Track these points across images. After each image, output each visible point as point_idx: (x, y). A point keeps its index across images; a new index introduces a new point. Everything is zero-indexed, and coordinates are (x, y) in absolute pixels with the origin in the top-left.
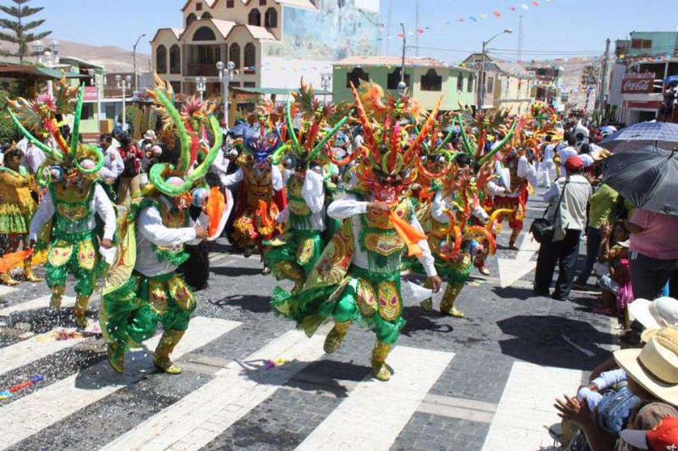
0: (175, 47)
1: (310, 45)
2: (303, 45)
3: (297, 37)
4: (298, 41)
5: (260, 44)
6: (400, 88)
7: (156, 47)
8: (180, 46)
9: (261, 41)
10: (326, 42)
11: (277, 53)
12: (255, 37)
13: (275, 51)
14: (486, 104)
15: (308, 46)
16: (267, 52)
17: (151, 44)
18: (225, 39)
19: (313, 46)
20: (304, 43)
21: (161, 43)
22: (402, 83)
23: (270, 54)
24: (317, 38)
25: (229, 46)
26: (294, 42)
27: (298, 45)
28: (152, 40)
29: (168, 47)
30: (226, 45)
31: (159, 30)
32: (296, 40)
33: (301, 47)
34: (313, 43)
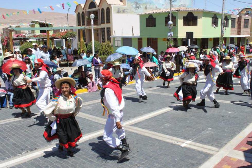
0: (83, 13)
1: (146, 7)
2: (141, 8)
3: (137, 3)
4: (138, 5)
5: (112, 7)
6: (169, 25)
7: (77, 13)
8: (85, 12)
9: (111, 6)
10: (157, 6)
11: (124, 11)
12: (109, 4)
13: (122, 11)
14: (243, 35)
15: (145, 8)
16: (117, 11)
17: (75, 13)
18: (99, 6)
19: (147, 8)
20: (141, 6)
21: (78, 12)
22: (171, 22)
23: (119, 12)
24: (151, 4)
25: (101, 10)
26: (134, 6)
27: (138, 7)
28: (75, 11)
29: (81, 13)
30: (100, 9)
31: (77, 6)
32: (136, 5)
33: (140, 8)
34: (148, 6)
